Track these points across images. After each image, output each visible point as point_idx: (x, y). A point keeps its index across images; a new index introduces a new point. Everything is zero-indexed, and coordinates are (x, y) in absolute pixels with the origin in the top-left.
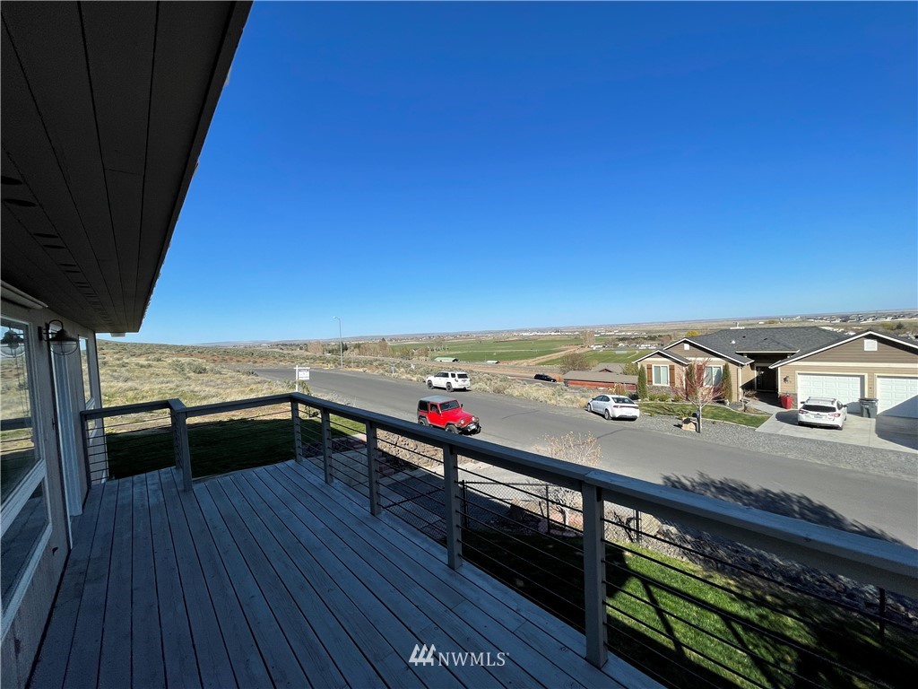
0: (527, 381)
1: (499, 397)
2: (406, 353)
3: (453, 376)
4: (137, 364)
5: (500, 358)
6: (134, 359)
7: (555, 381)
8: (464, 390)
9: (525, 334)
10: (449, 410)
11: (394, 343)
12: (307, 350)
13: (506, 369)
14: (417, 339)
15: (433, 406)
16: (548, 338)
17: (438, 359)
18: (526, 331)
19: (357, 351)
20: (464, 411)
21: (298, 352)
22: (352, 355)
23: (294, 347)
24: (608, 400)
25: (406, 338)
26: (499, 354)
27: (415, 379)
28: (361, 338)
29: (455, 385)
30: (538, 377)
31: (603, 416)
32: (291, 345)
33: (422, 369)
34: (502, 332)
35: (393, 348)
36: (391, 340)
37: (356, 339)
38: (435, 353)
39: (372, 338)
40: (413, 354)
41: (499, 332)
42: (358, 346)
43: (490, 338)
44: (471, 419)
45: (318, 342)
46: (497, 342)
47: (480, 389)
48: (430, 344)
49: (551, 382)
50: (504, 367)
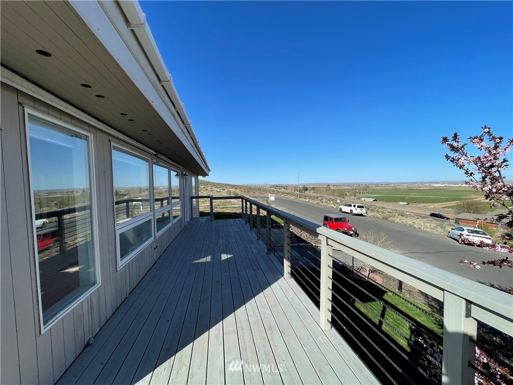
0: (420, 216)
1: (384, 221)
2: (342, 194)
3: (354, 206)
4: (216, 191)
5: (410, 201)
6: (216, 189)
7: (448, 219)
8: (361, 215)
9: (436, 185)
10: (340, 222)
11: (335, 188)
12: (287, 189)
13: (414, 208)
14: (350, 186)
15: (331, 219)
16: (458, 189)
17: (363, 199)
18: (438, 183)
19: (312, 191)
20: (349, 224)
21: (283, 190)
22: (310, 193)
23: (281, 188)
24: (463, 230)
25: (344, 185)
26: (410, 199)
27: (335, 207)
28: (316, 184)
29: (355, 212)
30: (432, 215)
31: (458, 241)
32: (280, 186)
33: (343, 203)
34: (416, 183)
35: (334, 190)
36: (334, 186)
37: (313, 184)
38: (362, 195)
39: (322, 184)
40: (346, 194)
41: (413, 183)
42: (313, 188)
43: (405, 187)
44: (351, 228)
45: (293, 185)
46: (411, 190)
47: (374, 216)
48: (358, 189)
49: (445, 220)
50: (411, 207)
